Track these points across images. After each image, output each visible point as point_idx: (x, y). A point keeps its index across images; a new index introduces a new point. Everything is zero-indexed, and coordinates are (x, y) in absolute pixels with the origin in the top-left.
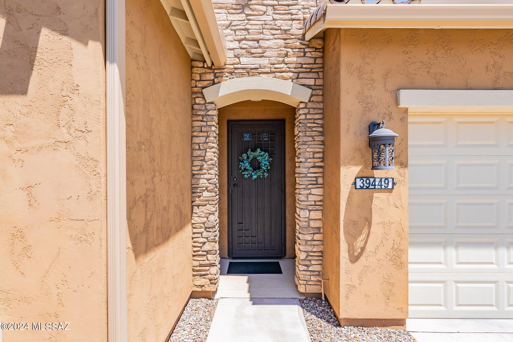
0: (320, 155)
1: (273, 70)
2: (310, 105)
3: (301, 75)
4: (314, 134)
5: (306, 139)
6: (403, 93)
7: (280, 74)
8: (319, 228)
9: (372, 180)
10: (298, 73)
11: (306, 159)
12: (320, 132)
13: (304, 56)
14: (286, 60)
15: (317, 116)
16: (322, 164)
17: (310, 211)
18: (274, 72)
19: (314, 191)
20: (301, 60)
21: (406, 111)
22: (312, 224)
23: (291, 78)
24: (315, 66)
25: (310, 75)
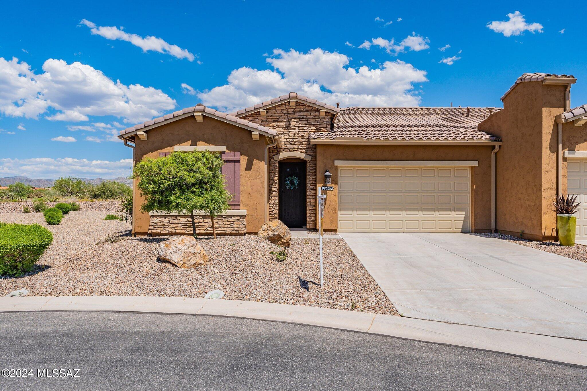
0: (315, 179)
1: (298, 149)
2: (311, 162)
3: (308, 151)
4: (312, 172)
5: (309, 174)
6: (335, 161)
7: (301, 151)
8: (314, 205)
9: (326, 187)
10: (307, 150)
11: (310, 181)
12: (314, 171)
13: (309, 144)
14: (303, 146)
15: (313, 166)
16: (315, 182)
17: (311, 199)
18: (299, 150)
19: (312, 192)
20: (308, 146)
21: (337, 166)
22: (312, 204)
23: (304, 152)
24: (313, 148)
25: (311, 151)
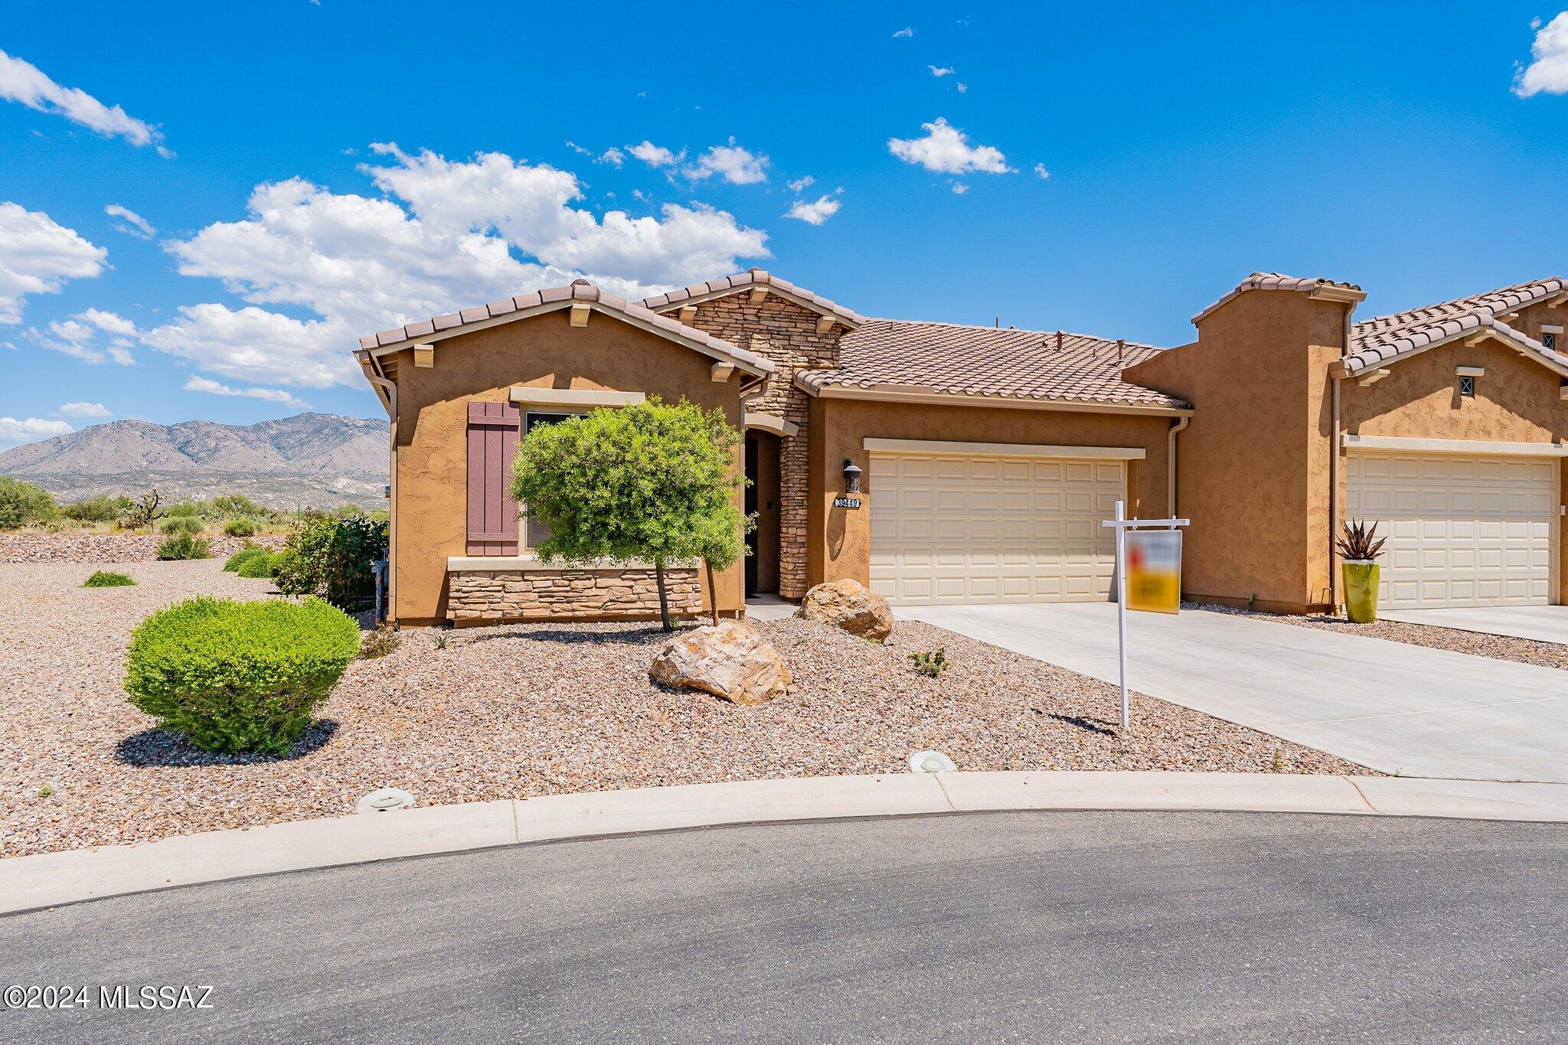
0: (805, 481)
1: (768, 408)
2: (797, 439)
3: (790, 414)
4: (801, 463)
5: (794, 467)
6: (866, 440)
7: (774, 412)
8: (803, 543)
9: (846, 500)
10: (788, 411)
11: (794, 484)
12: (805, 462)
13: (793, 397)
14: (779, 399)
15: (803, 449)
16: (806, 489)
17: (797, 528)
18: (769, 410)
19: (801, 512)
20: (790, 401)
21: (868, 452)
22: (799, 539)
23: (782, 415)
24: (802, 406)
25: (798, 414)
